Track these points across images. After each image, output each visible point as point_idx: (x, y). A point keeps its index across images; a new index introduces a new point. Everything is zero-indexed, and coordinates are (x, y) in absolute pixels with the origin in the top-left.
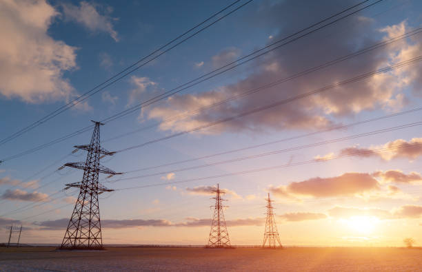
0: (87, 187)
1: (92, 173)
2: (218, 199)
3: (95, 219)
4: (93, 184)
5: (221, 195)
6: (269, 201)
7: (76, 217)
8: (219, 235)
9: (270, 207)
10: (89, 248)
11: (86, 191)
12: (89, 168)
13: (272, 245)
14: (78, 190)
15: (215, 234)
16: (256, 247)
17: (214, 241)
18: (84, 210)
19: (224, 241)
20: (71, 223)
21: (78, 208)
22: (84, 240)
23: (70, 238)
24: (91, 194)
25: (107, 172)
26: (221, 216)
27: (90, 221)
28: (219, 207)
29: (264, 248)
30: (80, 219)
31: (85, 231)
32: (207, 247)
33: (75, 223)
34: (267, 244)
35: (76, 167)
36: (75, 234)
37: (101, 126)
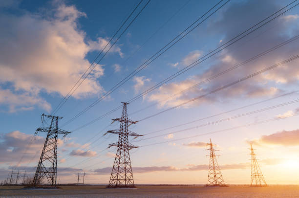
0: (122, 145)
1: (124, 136)
2: (212, 149)
3: (128, 167)
4: (125, 143)
5: (214, 147)
6: (252, 150)
7: (116, 166)
8: (215, 176)
9: (253, 154)
10: (126, 186)
11: (121, 148)
12: (122, 133)
13: (259, 184)
14: (116, 148)
15: (212, 176)
16: (245, 185)
17: (212, 181)
18: (121, 161)
19: (219, 181)
20: (114, 170)
21: (117, 160)
22: (122, 181)
23: (113, 180)
24: (125, 150)
25: (133, 135)
26: (215, 162)
27: (125, 168)
28: (213, 156)
29: (251, 186)
30: (119, 167)
31: (122, 175)
32: (207, 186)
33: (116, 170)
34: (254, 183)
35: (114, 133)
36: (116, 177)
37: (127, 105)
